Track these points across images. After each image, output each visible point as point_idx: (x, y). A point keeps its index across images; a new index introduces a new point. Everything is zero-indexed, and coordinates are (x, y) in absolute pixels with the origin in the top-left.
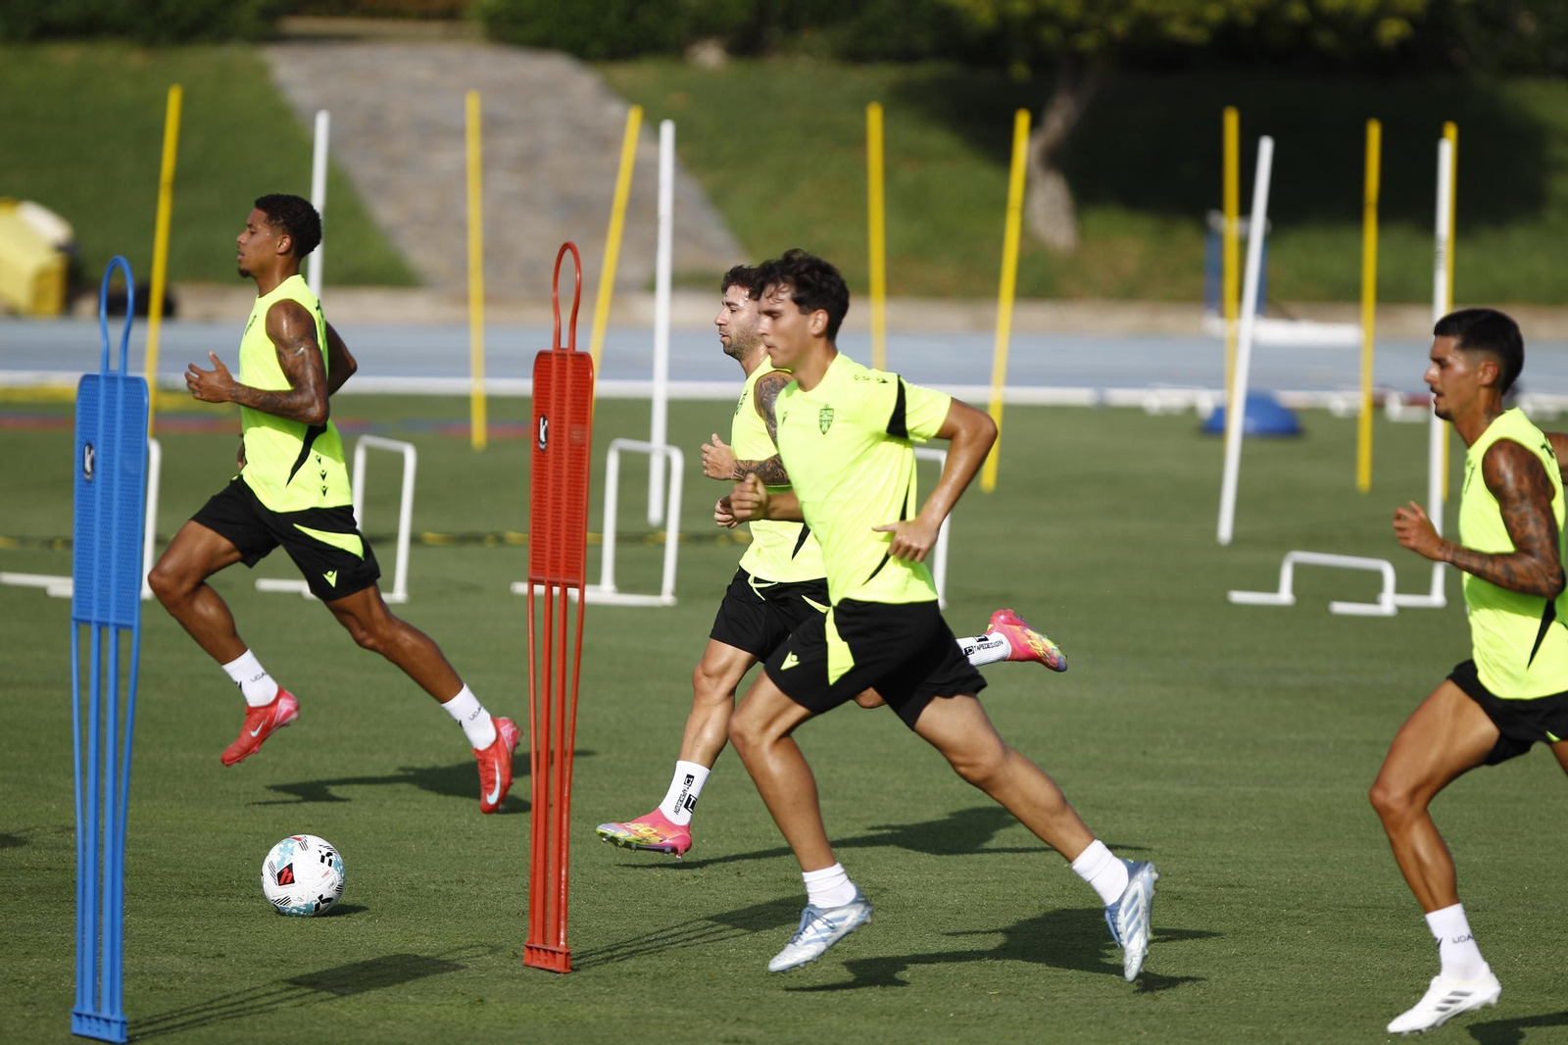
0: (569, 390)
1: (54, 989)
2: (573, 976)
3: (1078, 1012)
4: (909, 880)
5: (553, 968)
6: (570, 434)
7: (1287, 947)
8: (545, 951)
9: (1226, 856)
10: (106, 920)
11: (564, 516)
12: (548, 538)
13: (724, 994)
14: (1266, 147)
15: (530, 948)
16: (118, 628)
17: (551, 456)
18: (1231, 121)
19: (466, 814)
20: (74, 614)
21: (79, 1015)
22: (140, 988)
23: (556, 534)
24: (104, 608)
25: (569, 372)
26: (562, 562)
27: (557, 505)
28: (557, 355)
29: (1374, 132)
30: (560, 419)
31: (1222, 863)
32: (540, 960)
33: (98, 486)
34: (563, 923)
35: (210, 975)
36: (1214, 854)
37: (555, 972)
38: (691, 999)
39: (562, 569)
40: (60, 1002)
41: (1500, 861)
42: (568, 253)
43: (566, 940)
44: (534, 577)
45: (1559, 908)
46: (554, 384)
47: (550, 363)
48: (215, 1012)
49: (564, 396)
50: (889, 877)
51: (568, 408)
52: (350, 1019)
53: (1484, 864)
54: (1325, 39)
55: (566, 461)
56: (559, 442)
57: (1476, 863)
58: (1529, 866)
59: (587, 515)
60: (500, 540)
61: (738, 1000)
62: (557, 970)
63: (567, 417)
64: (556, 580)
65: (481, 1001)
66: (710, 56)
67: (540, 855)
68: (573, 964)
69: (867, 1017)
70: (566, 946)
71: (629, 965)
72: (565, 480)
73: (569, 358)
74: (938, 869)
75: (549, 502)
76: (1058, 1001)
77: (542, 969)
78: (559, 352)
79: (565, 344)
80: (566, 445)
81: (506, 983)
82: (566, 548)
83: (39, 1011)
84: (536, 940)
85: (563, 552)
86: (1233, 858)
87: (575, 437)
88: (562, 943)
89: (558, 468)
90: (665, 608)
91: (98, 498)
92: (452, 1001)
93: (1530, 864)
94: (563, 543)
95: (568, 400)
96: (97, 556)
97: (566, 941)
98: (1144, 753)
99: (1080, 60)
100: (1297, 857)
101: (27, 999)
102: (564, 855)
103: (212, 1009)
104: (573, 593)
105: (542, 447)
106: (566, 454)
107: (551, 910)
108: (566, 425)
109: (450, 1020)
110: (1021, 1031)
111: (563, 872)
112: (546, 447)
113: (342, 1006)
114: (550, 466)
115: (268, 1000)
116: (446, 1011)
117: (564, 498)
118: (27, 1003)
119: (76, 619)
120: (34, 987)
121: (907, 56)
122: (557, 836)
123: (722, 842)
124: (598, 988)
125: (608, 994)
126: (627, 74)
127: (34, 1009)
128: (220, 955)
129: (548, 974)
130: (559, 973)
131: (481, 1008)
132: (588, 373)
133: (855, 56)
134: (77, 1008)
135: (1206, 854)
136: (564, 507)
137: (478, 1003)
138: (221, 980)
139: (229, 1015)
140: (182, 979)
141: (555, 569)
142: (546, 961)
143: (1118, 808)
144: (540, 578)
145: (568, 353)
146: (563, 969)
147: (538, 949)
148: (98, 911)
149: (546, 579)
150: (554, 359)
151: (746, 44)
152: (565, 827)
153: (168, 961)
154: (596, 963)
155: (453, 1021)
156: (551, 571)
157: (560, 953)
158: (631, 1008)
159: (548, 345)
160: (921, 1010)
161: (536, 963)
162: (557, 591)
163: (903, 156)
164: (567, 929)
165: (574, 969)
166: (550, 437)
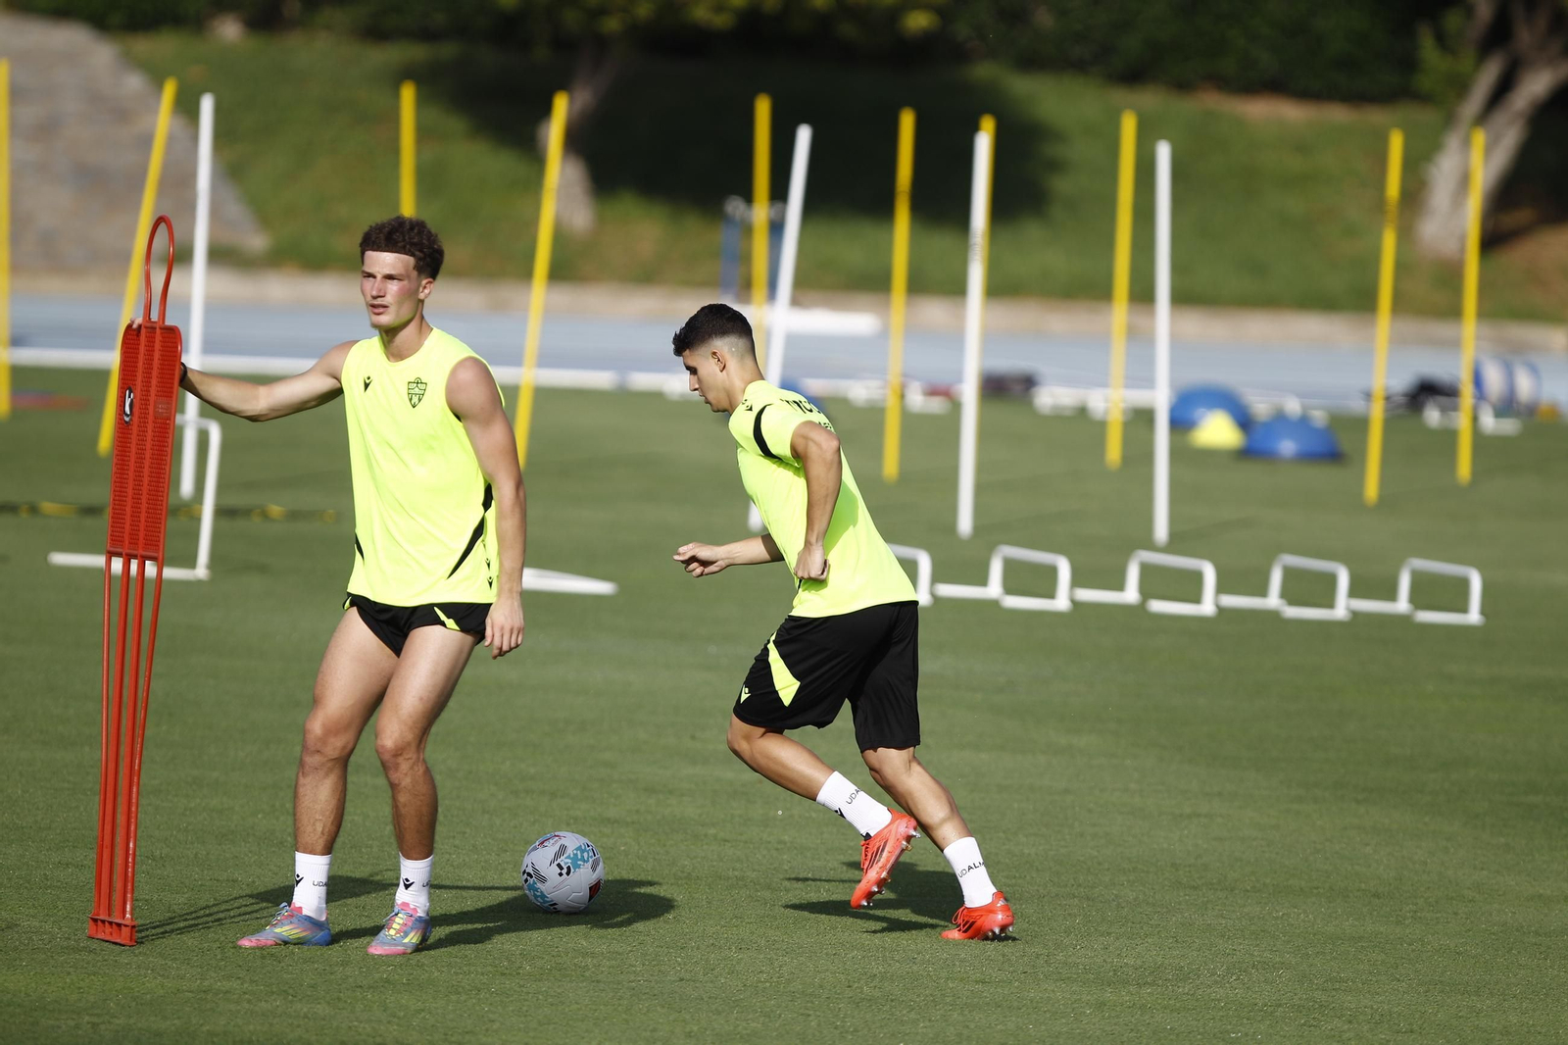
0: (156, 363)
2: (138, 949)
4: (467, 860)
5: (118, 941)
6: (155, 407)
7: (846, 934)
8: (111, 923)
9: (780, 842)
11: (145, 488)
12: (129, 510)
14: (804, 136)
15: (95, 920)
17: (135, 429)
18: (763, 109)
19: (20, 785)
23: (136, 506)
25: (158, 345)
26: (142, 535)
27: (139, 478)
28: (146, 328)
29: (907, 122)
30: (146, 392)
31: (777, 849)
32: (106, 933)
34: (129, 895)
36: (769, 840)
37: (121, 945)
39: (141, 541)
41: (1052, 853)
42: (163, 227)
44: (112, 549)
45: (1113, 900)
46: (141, 357)
47: (139, 335)
49: (151, 368)
50: (447, 856)
51: (154, 382)
53: (1036, 854)
54: (847, 30)
55: (150, 434)
56: (144, 416)
57: (1029, 854)
58: (1082, 859)
59: (168, 489)
60: (34, 510)
62: (122, 943)
63: (153, 391)
64: (135, 552)
66: (229, 30)
67: (108, 828)
68: (139, 936)
70: (132, 919)
72: (148, 454)
73: (158, 331)
74: (495, 849)
75: (131, 474)
77: (107, 941)
78: (149, 325)
79: (155, 317)
80: (151, 418)
81: (71, 955)
82: (145, 521)
84: (101, 912)
85: (143, 524)
86: (788, 845)
87: (160, 410)
88: (128, 916)
89: (142, 440)
90: (199, 582)
93: (1082, 856)
94: (143, 516)
95: (155, 373)
97: (132, 914)
98: (693, 738)
99: (601, 44)
100: (852, 844)
102: (132, 828)
105: (127, 419)
106: (150, 427)
107: (118, 884)
108: (152, 398)
111: (131, 845)
112: (131, 420)
114: (134, 438)
117: (146, 471)
121: (427, 35)
122: (126, 808)
123: (277, 819)
124: (164, 962)
125: (173, 968)
126: (145, 45)
129: (113, 946)
130: (124, 946)
131: (47, 980)
132: (177, 347)
133: (375, 33)
135: (761, 839)
136: (145, 481)
141: (134, 542)
142: (111, 934)
143: (671, 792)
144: (118, 549)
145: (157, 326)
146: (128, 942)
147: (103, 922)
149: (124, 553)
150: (143, 331)
151: (266, 19)
152: (134, 801)
154: (159, 936)
155: (21, 991)
156: (130, 543)
157: (126, 926)
158: (197, 981)
159: (138, 318)
161: (101, 936)
162: (134, 565)
163: (423, 134)
164: (132, 900)
165: (139, 942)
166: (135, 410)
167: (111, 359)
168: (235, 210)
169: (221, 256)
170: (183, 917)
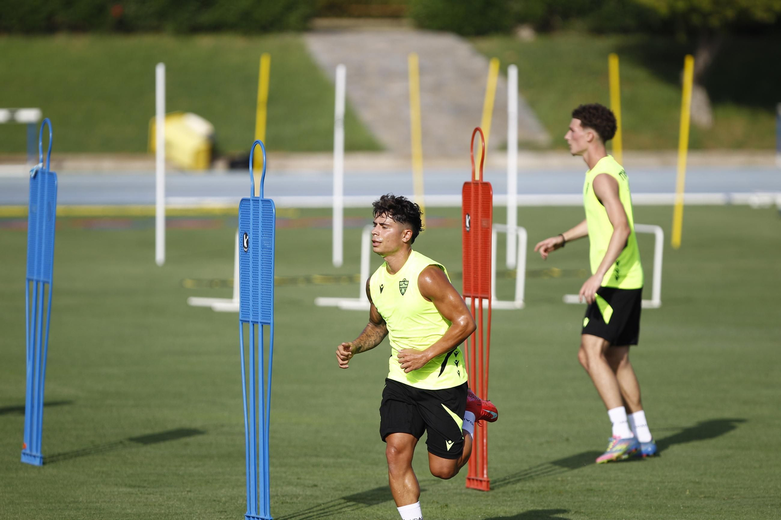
0: (480, 201)
1: (234, 504)
2: (491, 493)
3: (744, 505)
5: (481, 489)
6: (481, 223)
8: (477, 480)
10: (261, 470)
11: (479, 263)
12: (472, 274)
13: (567, 500)
15: (469, 479)
16: (263, 324)
17: (472, 234)
20: (240, 318)
21: (249, 517)
22: (277, 503)
23: (476, 273)
24: (256, 314)
25: (480, 192)
26: (479, 286)
27: (476, 258)
28: (474, 183)
30: (476, 215)
32: (474, 485)
33: (251, 254)
34: (485, 466)
35: (311, 496)
37: (482, 491)
38: (551, 502)
39: (480, 290)
40: (238, 511)
42: (478, 133)
43: (487, 474)
44: (466, 294)
46: (472, 198)
47: (470, 187)
48: (315, 513)
49: (478, 204)
51: (480, 210)
52: (382, 516)
55: (480, 237)
56: (476, 227)
61: (574, 503)
63: (480, 215)
64: (477, 295)
65: (447, 506)
66: (526, 34)
68: (491, 486)
69: (640, 510)
70: (488, 477)
71: (518, 486)
72: (480, 246)
73: (480, 185)
75: (472, 257)
76: (734, 500)
77: (475, 489)
78: (475, 182)
79: (477, 178)
80: (479, 229)
81: (458, 497)
82: (481, 280)
83: (228, 515)
84: (472, 475)
85: (479, 282)
87: (484, 224)
88: (485, 476)
89: (476, 239)
90: (518, 308)
91: (251, 260)
92: (432, 506)
94: (480, 277)
95: (480, 206)
96: (251, 289)
99: (711, 32)
101: (221, 509)
102: (485, 432)
103: (313, 512)
104: (485, 302)
105: (468, 229)
106: (480, 233)
107: (479, 460)
108: (480, 218)
109: (432, 515)
110: (717, 516)
111: (485, 441)
112: (470, 230)
113: (378, 510)
114: (472, 239)
115: (340, 506)
116: (430, 511)
117: (479, 255)
118: (222, 512)
119: (241, 321)
120: (225, 503)
121: (624, 30)
124: (504, 498)
125: (509, 501)
127: (225, 514)
128: (315, 486)
129: (478, 492)
130: (484, 491)
131: (447, 509)
132: (490, 192)
133: (598, 31)
134: (247, 514)
136: (480, 259)
137: (445, 507)
138: (317, 497)
139: (322, 515)
140: (297, 498)
141: (476, 290)
142: (477, 485)
144: (469, 294)
145: (479, 182)
146: (486, 489)
147: (473, 479)
148: (256, 466)
149: (472, 295)
150: (472, 186)
151: (543, 27)
153: (290, 489)
154: (501, 486)
155: (434, 516)
156: (474, 291)
157: (484, 481)
158: (522, 508)
159: (469, 179)
160: (666, 506)
161: (472, 486)
162: (477, 301)
163: (623, 80)
164: (487, 469)
165: (492, 489)
166: (472, 225)
167: (457, 200)
168: (532, 122)
169: (525, 146)
170: (514, 476)
